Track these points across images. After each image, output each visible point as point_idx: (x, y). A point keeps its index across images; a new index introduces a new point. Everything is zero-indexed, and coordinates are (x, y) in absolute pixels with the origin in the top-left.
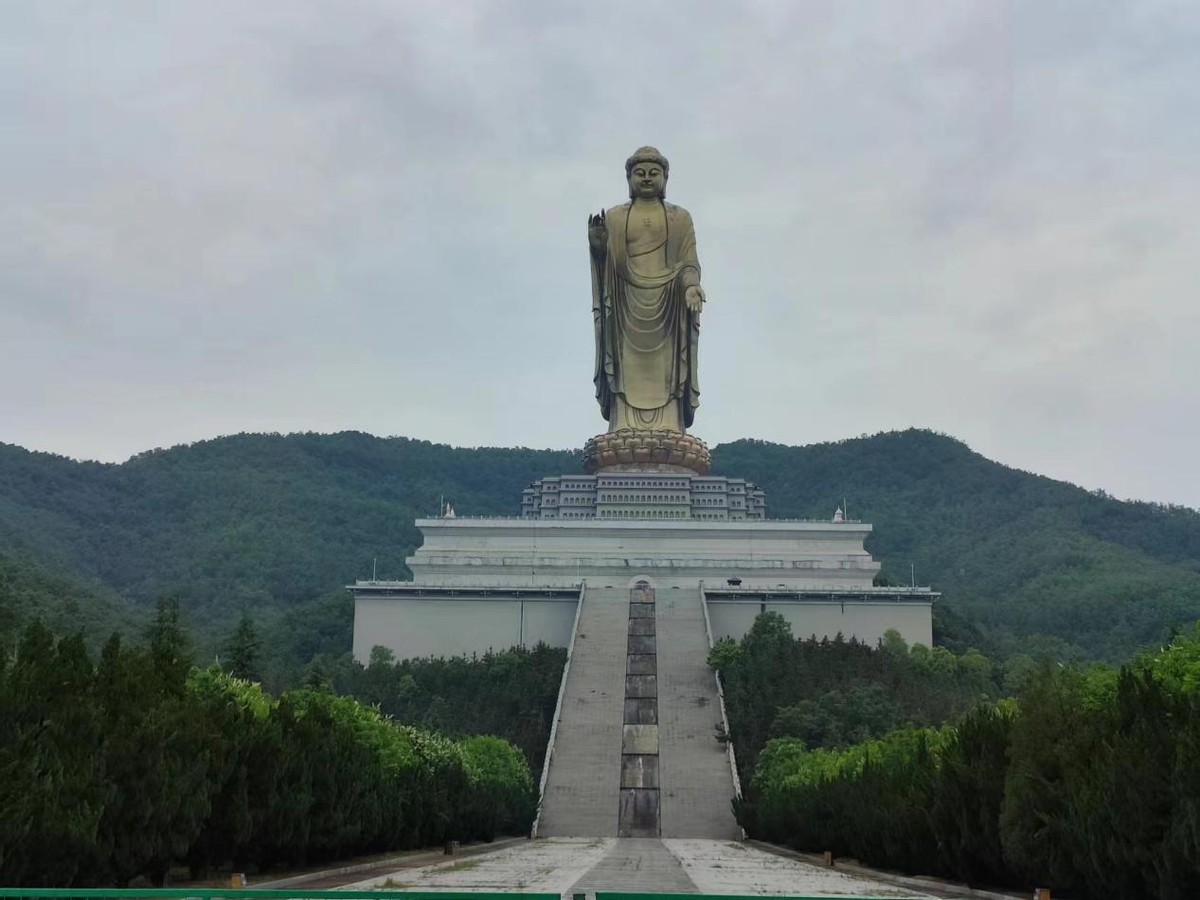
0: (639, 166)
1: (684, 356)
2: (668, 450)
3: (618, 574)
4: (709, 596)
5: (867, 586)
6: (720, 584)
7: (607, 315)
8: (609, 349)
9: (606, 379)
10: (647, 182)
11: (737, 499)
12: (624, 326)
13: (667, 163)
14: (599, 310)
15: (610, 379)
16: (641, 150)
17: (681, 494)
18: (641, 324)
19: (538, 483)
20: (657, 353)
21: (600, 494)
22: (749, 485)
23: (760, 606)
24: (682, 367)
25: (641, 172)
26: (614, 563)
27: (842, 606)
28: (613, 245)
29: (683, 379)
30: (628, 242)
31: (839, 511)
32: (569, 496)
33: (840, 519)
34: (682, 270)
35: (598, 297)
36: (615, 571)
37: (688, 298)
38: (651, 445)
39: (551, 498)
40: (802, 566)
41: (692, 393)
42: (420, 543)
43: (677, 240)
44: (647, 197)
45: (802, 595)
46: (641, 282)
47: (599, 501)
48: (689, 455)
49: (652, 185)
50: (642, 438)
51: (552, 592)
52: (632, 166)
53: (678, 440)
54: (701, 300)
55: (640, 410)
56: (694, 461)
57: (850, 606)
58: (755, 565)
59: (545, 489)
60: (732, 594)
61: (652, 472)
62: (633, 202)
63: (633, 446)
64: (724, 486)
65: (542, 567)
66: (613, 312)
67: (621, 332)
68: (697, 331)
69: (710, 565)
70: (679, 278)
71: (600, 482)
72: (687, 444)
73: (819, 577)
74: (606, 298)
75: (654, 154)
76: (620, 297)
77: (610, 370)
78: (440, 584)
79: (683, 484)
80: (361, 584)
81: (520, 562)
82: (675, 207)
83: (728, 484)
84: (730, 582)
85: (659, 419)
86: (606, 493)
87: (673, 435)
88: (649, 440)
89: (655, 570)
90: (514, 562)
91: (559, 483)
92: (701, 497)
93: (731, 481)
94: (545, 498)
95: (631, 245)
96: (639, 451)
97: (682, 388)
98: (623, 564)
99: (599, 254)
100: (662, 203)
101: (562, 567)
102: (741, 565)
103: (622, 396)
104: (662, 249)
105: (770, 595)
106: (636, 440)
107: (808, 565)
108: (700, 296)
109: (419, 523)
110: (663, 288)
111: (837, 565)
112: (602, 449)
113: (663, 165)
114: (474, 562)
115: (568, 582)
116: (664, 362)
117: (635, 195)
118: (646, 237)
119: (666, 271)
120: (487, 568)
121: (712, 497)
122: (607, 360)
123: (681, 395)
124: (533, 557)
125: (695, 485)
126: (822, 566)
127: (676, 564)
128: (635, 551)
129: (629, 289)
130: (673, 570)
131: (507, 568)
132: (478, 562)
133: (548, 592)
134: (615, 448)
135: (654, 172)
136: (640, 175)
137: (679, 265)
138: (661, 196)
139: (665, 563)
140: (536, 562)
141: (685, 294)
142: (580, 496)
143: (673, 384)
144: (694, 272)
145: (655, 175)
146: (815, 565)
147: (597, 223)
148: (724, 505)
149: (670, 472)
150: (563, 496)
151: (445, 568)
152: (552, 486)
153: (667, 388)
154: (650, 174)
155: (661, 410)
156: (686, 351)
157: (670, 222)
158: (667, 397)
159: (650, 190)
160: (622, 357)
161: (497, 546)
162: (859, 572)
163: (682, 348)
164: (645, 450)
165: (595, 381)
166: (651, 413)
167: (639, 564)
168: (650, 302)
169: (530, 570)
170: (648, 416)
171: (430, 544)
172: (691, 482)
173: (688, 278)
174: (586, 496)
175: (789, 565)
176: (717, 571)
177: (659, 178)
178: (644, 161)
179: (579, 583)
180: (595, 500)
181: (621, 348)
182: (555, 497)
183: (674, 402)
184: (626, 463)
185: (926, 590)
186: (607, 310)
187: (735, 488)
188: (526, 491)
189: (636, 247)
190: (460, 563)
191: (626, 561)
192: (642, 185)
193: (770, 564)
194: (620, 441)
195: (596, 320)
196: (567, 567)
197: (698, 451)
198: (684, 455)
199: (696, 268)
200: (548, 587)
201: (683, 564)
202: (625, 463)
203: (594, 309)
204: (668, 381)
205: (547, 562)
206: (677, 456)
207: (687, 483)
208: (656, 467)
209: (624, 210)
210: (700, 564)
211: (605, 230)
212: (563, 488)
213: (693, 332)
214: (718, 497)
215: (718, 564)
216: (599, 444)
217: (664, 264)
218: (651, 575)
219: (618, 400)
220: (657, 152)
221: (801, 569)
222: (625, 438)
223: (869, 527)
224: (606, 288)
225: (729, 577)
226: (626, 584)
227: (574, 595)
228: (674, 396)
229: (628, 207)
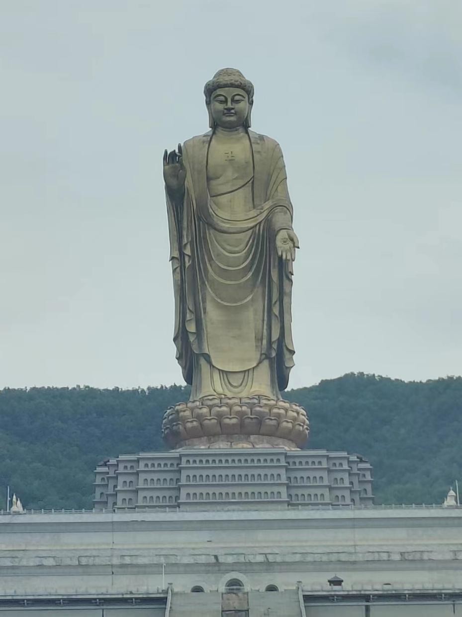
0: (219, 92)
1: (276, 310)
2: (260, 420)
3: (208, 572)
4: (307, 598)
6: (318, 583)
7: (187, 265)
8: (190, 305)
9: (188, 338)
10: (229, 110)
11: (339, 476)
12: (206, 275)
13: (252, 87)
14: (178, 259)
15: (192, 338)
16: (219, 74)
17: (275, 472)
18: (223, 273)
19: (113, 461)
20: (245, 307)
21: (184, 474)
22: (354, 458)
23: (364, 608)
24: (273, 322)
25: (222, 98)
26: (203, 559)
27: (454, 605)
28: (192, 183)
29: (275, 336)
30: (209, 179)
31: (452, 493)
32: (149, 477)
33: (453, 502)
34: (272, 210)
35: (176, 245)
36: (203, 568)
37: (279, 243)
38: (241, 415)
39: (128, 479)
40: (411, 558)
41: (285, 351)
43: (265, 176)
44: (231, 127)
45: (410, 594)
46: (225, 226)
47: (183, 481)
48: (285, 424)
49: (235, 114)
50: (230, 407)
51: (136, 599)
52: (211, 91)
53: (271, 407)
54: (294, 247)
55: (227, 372)
56: (290, 431)
58: (360, 557)
59: (121, 469)
60: (333, 596)
61: (243, 446)
62: (214, 133)
63: (220, 416)
64: (324, 461)
65: (122, 566)
66: (193, 261)
67: (203, 283)
68: (291, 281)
69: (309, 558)
70: (268, 221)
71: (184, 460)
72: (282, 411)
73: (431, 569)
74: (186, 245)
75: (237, 78)
77: (192, 328)
78: (11, 592)
79: (278, 460)
81: (98, 561)
82: (262, 138)
83: (328, 458)
84: (331, 582)
85: (249, 383)
86: (191, 473)
87: (265, 402)
88: (238, 408)
89: (248, 567)
90: (91, 561)
91: (138, 461)
92: (299, 475)
93: (333, 454)
94: (121, 479)
95: (213, 183)
96: (227, 421)
97: (275, 346)
98: (213, 560)
100: (247, 132)
101: (145, 566)
102: (343, 557)
103: (207, 358)
104: (248, 189)
105: (374, 595)
106: (224, 409)
107: (418, 556)
108: (292, 241)
110: (251, 231)
111: (449, 556)
112: (184, 420)
113: (247, 90)
114: (46, 562)
115: (153, 585)
116: (253, 317)
117: (215, 124)
118: (230, 174)
119: (253, 213)
120: (60, 569)
121: (311, 474)
122: (188, 317)
123: (274, 354)
124: (112, 556)
125: (291, 461)
126: (434, 556)
127: (271, 558)
128: (225, 545)
129: (211, 234)
130: (268, 566)
131: (84, 568)
132: (50, 562)
133: (131, 599)
134: (200, 418)
135: (237, 98)
136: (221, 102)
137: (267, 205)
138: (245, 124)
139: (260, 559)
140: (116, 561)
141: (275, 240)
142: (162, 476)
143: (265, 342)
144: (286, 213)
145: (238, 101)
146: (425, 557)
147: (172, 159)
148: (326, 483)
149: (263, 446)
150: (142, 477)
152: (129, 465)
153: (256, 346)
154: (233, 101)
155: (251, 372)
156: (278, 303)
157: (256, 156)
158: (258, 356)
159: (233, 119)
160: (205, 313)
161: (72, 542)
163: (273, 302)
164: (234, 421)
165: (175, 340)
166: (241, 376)
167: (230, 560)
168: (237, 249)
169: (110, 570)
170: (236, 380)
172: (286, 456)
173: (279, 219)
174: (168, 476)
175: (397, 557)
176: (318, 566)
177: (243, 105)
178: (226, 86)
179: (164, 587)
180: (178, 480)
181: (204, 301)
182: (132, 478)
183: (266, 363)
184: (214, 435)
186: (187, 259)
187: (337, 462)
188: (99, 469)
189: (219, 186)
190: (32, 564)
191: (216, 557)
192: (224, 114)
193: (376, 557)
194: (205, 410)
195: (174, 271)
196: (150, 565)
197: (295, 419)
198: (279, 424)
199: (288, 208)
200: (131, 593)
201: (279, 559)
202: (212, 435)
203: (172, 258)
204: (259, 339)
205: (127, 560)
206: (270, 425)
207: (282, 459)
208: (247, 440)
209: (204, 142)
210: (298, 558)
211: (182, 167)
212: (142, 467)
213: (286, 282)
214: (318, 474)
215: (317, 558)
216: (182, 414)
217: (251, 205)
218: (245, 572)
219: (203, 362)
220: (240, 75)
221: (409, 561)
222: (210, 407)
224: (185, 233)
225: (331, 576)
226: (217, 584)
227: (160, 601)
228: (266, 356)
229: (208, 140)
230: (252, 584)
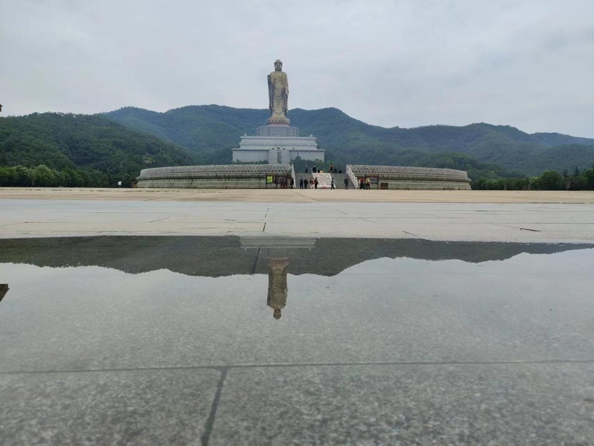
0: (277, 64)
1: (285, 103)
4: (290, 151)
5: (316, 149)
6: (291, 148)
8: (272, 101)
11: (295, 131)
14: (270, 94)
15: (272, 107)
16: (277, 61)
18: (277, 96)
19: (259, 127)
20: (280, 102)
21: (271, 130)
22: (297, 128)
23: (297, 153)
24: (285, 105)
26: (274, 144)
27: (310, 153)
28: (272, 81)
29: (285, 107)
31: (311, 135)
32: (265, 130)
34: (285, 85)
36: (274, 146)
39: (262, 130)
42: (241, 140)
43: (284, 79)
44: (279, 71)
45: (304, 151)
46: (277, 88)
49: (279, 68)
51: (264, 150)
52: (275, 64)
55: (277, 113)
57: (312, 153)
58: (297, 144)
60: (293, 151)
65: (262, 145)
66: (272, 94)
67: (274, 98)
70: (284, 88)
71: (271, 128)
73: (307, 147)
74: (271, 91)
75: (280, 61)
76: (273, 91)
77: (272, 105)
80: (234, 149)
81: (258, 144)
83: (293, 128)
85: (281, 115)
89: (280, 145)
92: (288, 130)
95: (276, 81)
99: (269, 83)
100: (281, 71)
101: (265, 145)
102: (295, 144)
103: (274, 110)
104: (281, 82)
105: (299, 151)
108: (288, 91)
109: (241, 137)
110: (281, 89)
111: (310, 145)
113: (281, 64)
114: (250, 144)
115: (267, 148)
116: (282, 104)
117: (276, 70)
118: (279, 79)
119: (282, 86)
120: (253, 145)
122: (271, 103)
123: (285, 110)
124: (261, 143)
126: (307, 145)
128: (278, 142)
130: (284, 145)
131: (256, 145)
136: (277, 66)
139: (282, 144)
141: (285, 91)
147: (269, 76)
148: (293, 132)
149: (283, 126)
151: (246, 145)
152: (262, 128)
154: (279, 66)
155: (281, 113)
157: (283, 76)
160: (274, 103)
161: (254, 141)
162: (314, 146)
163: (285, 101)
166: (279, 114)
167: (278, 144)
168: (279, 92)
169: (260, 145)
171: (243, 141)
173: (286, 87)
174: (268, 130)
175: (303, 145)
176: (291, 146)
181: (274, 101)
183: (284, 112)
185: (323, 150)
187: (295, 128)
190: (248, 144)
191: (276, 144)
192: (277, 68)
193: (299, 144)
199: (288, 85)
204: (282, 107)
210: (288, 144)
211: (270, 78)
212: (264, 128)
214: (291, 130)
215: (291, 144)
217: (282, 84)
221: (305, 145)
223: (316, 138)
225: (293, 147)
226: (276, 148)
227: (268, 151)
228: (283, 110)
229: (275, 73)
230: (281, 148)
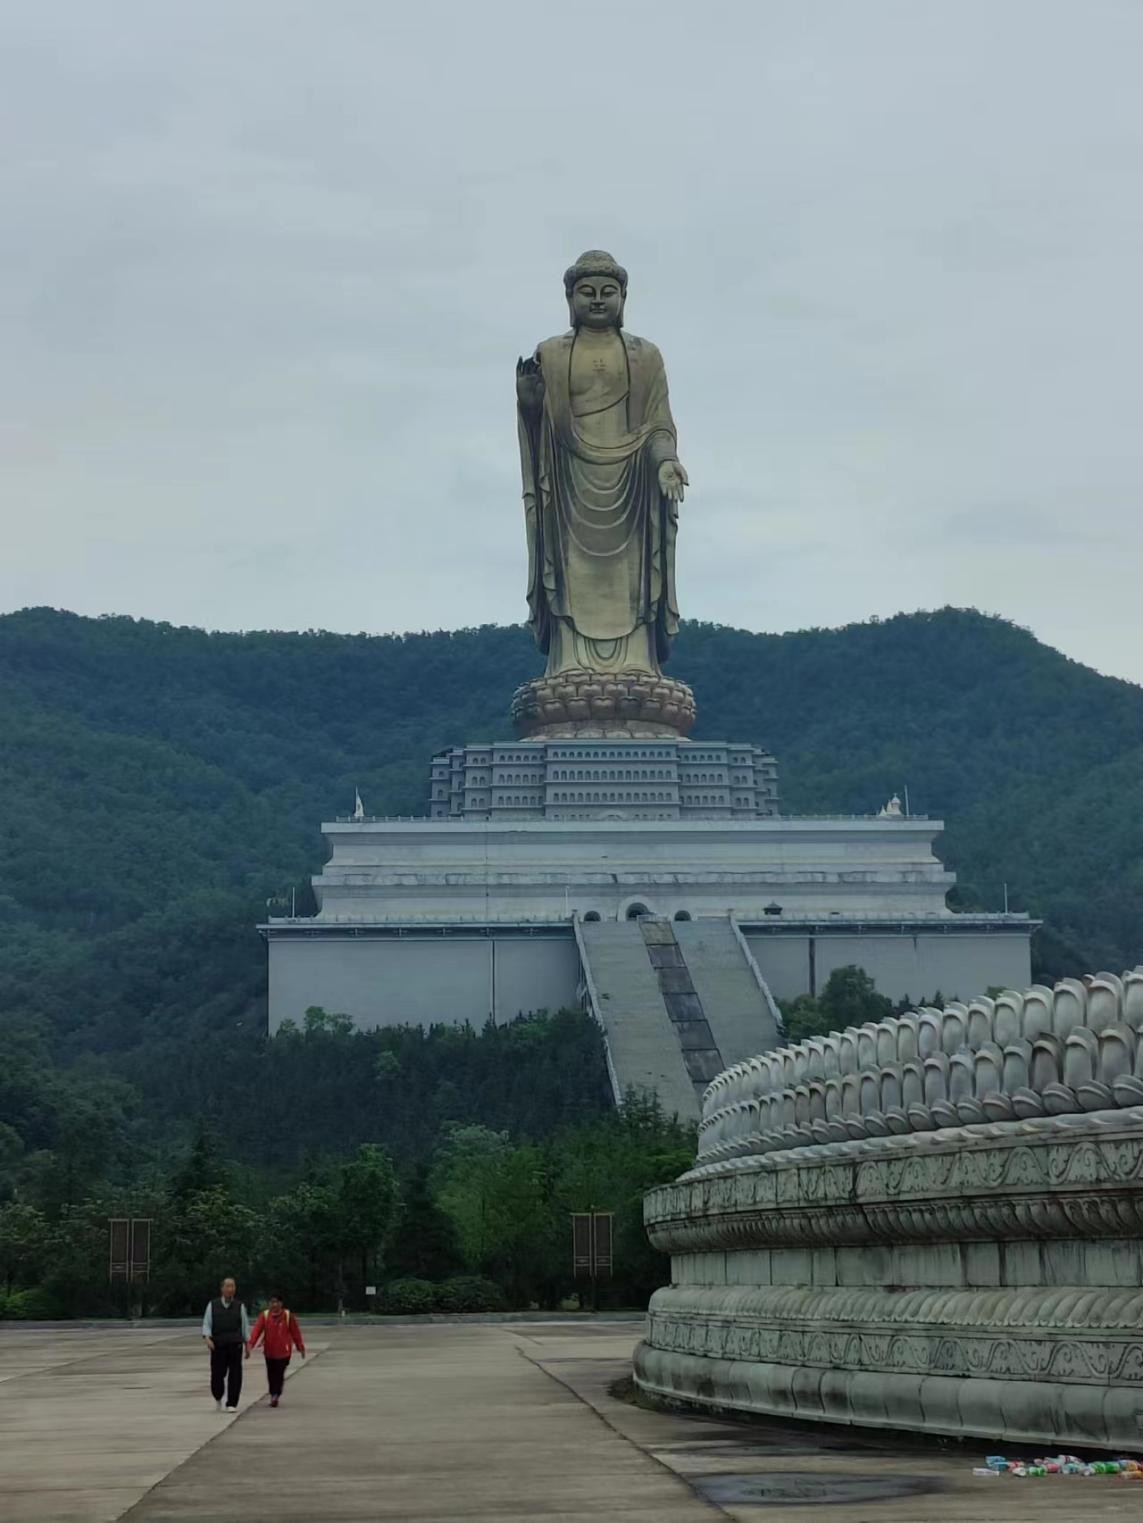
0: (585, 281)
1: (657, 563)
2: (639, 701)
3: (602, 894)
4: (746, 930)
5: (945, 914)
6: (752, 909)
7: (545, 504)
8: (548, 554)
9: (545, 595)
10: (598, 304)
11: (740, 774)
12: (569, 519)
13: (626, 275)
14: (534, 496)
15: (550, 597)
16: (585, 257)
17: (664, 768)
18: (593, 517)
19: (458, 752)
20: (618, 558)
21: (551, 769)
22: (758, 751)
23: (808, 942)
24: (653, 577)
25: (589, 290)
26: (598, 879)
27: (915, 939)
29: (655, 595)
30: (572, 394)
31: (896, 800)
32: (506, 772)
33: (897, 812)
34: (652, 433)
35: (531, 479)
36: (599, 890)
37: (662, 477)
38: (616, 695)
39: (479, 774)
40: (850, 879)
41: (667, 614)
42: (326, 856)
43: (641, 392)
44: (599, 327)
45: (863, 926)
46: (593, 454)
47: (550, 779)
48: (670, 707)
49: (605, 310)
50: (603, 685)
51: (535, 928)
52: (574, 279)
53: (653, 686)
54: (682, 483)
55: (593, 640)
56: (674, 715)
57: (924, 938)
58: (790, 879)
59: (470, 763)
60: (770, 927)
61: (618, 735)
62: (577, 333)
63: (590, 696)
64: (723, 755)
65: (500, 886)
66: (552, 501)
67: (565, 527)
68: (676, 526)
69: (728, 879)
70: (647, 449)
71: (550, 752)
72: (666, 691)
73: (875, 894)
74: (543, 478)
75: (606, 263)
76: (561, 477)
77: (550, 584)
78: (382, 919)
79: (668, 754)
80: (277, 922)
81: (469, 880)
82: (638, 341)
83: (729, 751)
84: (768, 911)
85: (622, 655)
86: (559, 768)
87: (645, 679)
88: (611, 687)
89: (654, 889)
90: (461, 881)
91: (491, 752)
92: (692, 772)
93: (734, 747)
94: (470, 775)
95: (579, 399)
96: (599, 702)
97: (655, 608)
98: (611, 880)
99: (531, 414)
100: (619, 334)
101: (527, 886)
102: (770, 879)
103: (570, 621)
104: (622, 406)
105: (820, 927)
106: (595, 687)
107: (859, 878)
108: (680, 476)
109: (326, 828)
110: (625, 462)
111: (897, 878)
112: (544, 701)
113: (620, 278)
114: (406, 881)
115: (551, 911)
116: (627, 573)
117: (579, 322)
118: (598, 388)
119: (629, 438)
120: (422, 889)
121: (708, 772)
122: (547, 569)
123: (653, 618)
124: (486, 874)
125: (683, 755)
126: (880, 878)
127: (681, 879)
128: (627, 863)
129: (575, 465)
130: (678, 888)
131: (451, 888)
132: (411, 881)
133: (529, 928)
134: (563, 698)
135: (608, 290)
136: (587, 295)
137: (646, 428)
138: (616, 323)
139: (668, 879)
140: (491, 880)
141: (657, 473)
142: (522, 772)
143: (642, 602)
144: (669, 439)
145: (609, 294)
146: (869, 878)
147: (529, 369)
148: (726, 782)
149: (643, 736)
150: (497, 772)
151: (367, 891)
152: (479, 757)
153: (632, 608)
154: (603, 293)
155: (624, 641)
156: (659, 554)
157: (631, 364)
158: (634, 622)
159: (601, 316)
160: (567, 564)
161: (438, 857)
162: (927, 887)
163: (654, 551)
164: (607, 703)
165: (528, 598)
166: (612, 645)
167: (631, 880)
168: (608, 485)
169: (484, 891)
170: (606, 650)
171: (343, 858)
172: (676, 747)
173: (660, 448)
174: (529, 772)
175: (833, 879)
176: (741, 889)
177: (615, 299)
178: (594, 274)
179: (568, 915)
180: (542, 777)
181: (566, 550)
182: (484, 774)
183: (643, 630)
184: (581, 720)
185: (1022, 917)
186: (544, 496)
187: (739, 756)
188: (437, 761)
189: (584, 403)
190: (388, 883)
191: (614, 876)
192: (591, 310)
193: (809, 878)
194: (571, 689)
195: (528, 511)
196: (534, 886)
197: (681, 701)
198: (662, 706)
199: (670, 432)
200: (528, 921)
201: (691, 880)
202: (578, 720)
203: (526, 495)
204: (634, 599)
205: (506, 880)
206: (652, 709)
207: (673, 751)
208: (623, 727)
209: (565, 345)
210: (713, 879)
211: (541, 379)
212: (496, 760)
213: (669, 528)
214: (716, 772)
215: (738, 878)
216: (540, 693)
217: (625, 427)
218: (646, 894)
219: (564, 627)
220: (612, 260)
221: (854, 885)
222: (578, 685)
223: (938, 825)
224: (542, 463)
225: (767, 902)
226: (614, 910)
227: (563, 932)
228: (644, 620)
229: (570, 343)
230: (663, 910)
